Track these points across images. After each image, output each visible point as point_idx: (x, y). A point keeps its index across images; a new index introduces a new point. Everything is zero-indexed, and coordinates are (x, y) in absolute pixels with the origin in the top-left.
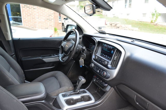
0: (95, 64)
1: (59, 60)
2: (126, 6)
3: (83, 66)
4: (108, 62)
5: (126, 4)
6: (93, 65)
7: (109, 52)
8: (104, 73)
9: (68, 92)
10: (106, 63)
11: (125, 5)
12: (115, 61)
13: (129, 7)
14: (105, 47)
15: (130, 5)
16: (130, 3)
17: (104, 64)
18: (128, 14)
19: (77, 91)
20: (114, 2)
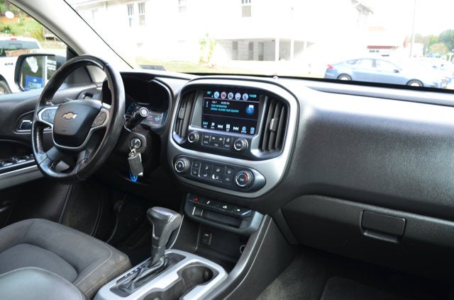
0: (192, 160)
1: (42, 175)
2: (132, 20)
3: (139, 177)
4: (250, 141)
5: (131, 16)
6: (186, 163)
7: (237, 111)
8: (244, 176)
9: (125, 274)
10: (245, 143)
11: (130, 19)
12: (272, 134)
13: (141, 24)
14: (215, 100)
15: (142, 18)
16: (141, 14)
17: (238, 147)
18: (139, 45)
19: (159, 260)
20: (96, 10)
